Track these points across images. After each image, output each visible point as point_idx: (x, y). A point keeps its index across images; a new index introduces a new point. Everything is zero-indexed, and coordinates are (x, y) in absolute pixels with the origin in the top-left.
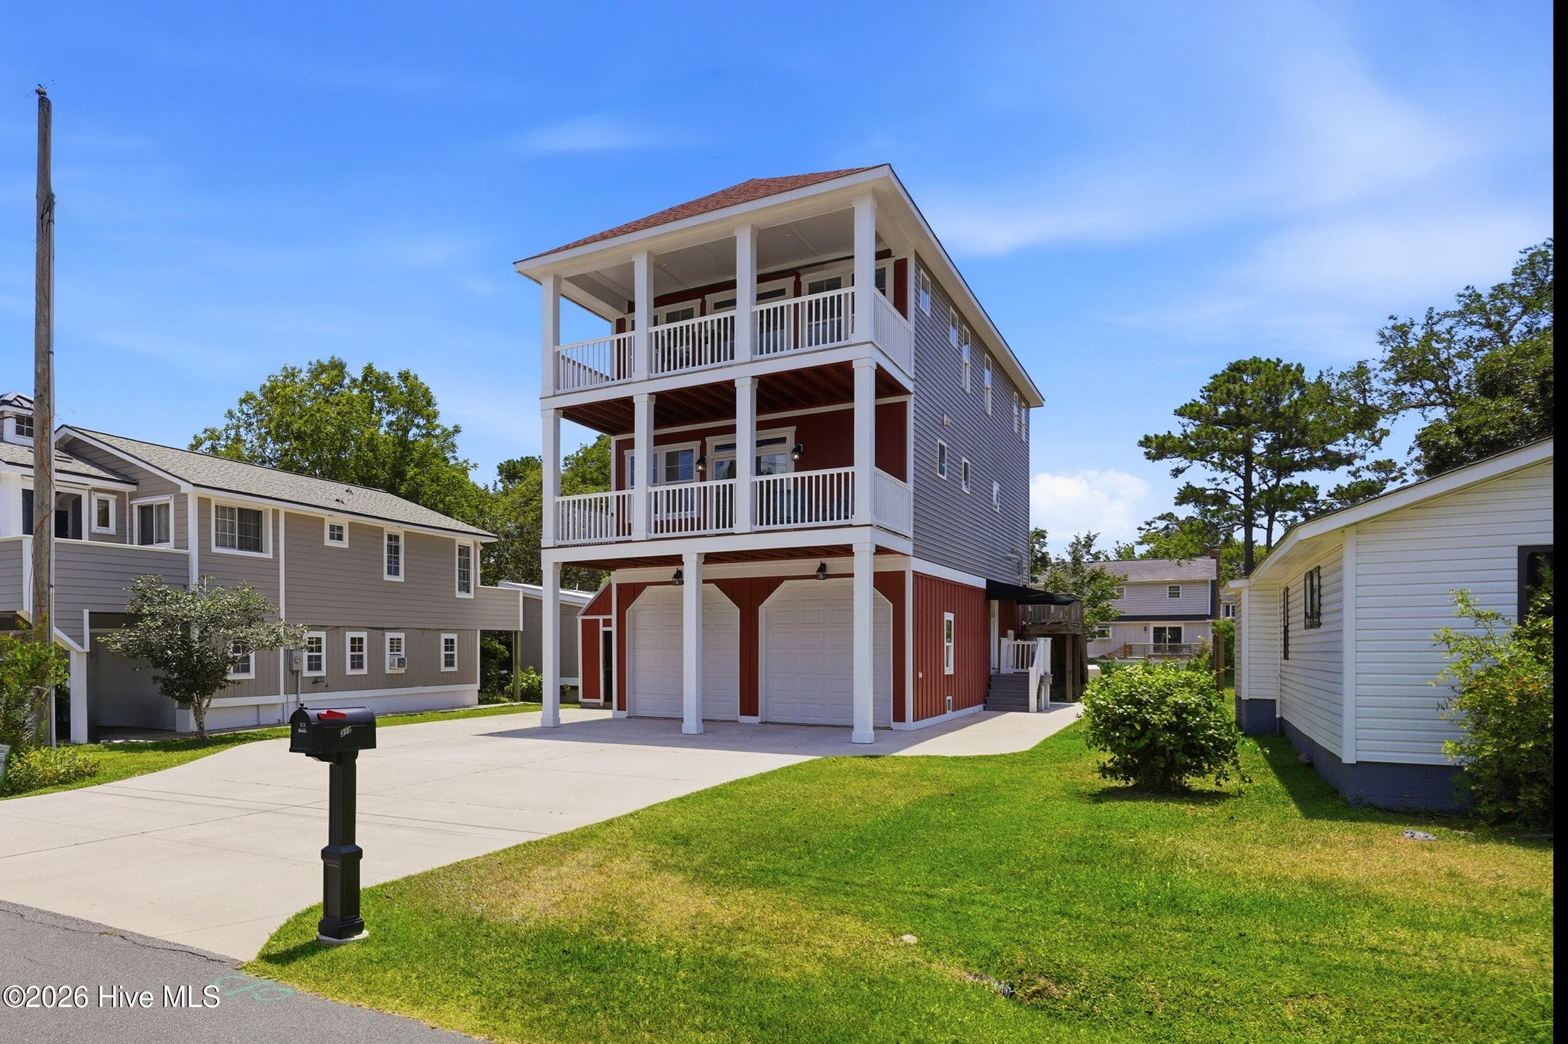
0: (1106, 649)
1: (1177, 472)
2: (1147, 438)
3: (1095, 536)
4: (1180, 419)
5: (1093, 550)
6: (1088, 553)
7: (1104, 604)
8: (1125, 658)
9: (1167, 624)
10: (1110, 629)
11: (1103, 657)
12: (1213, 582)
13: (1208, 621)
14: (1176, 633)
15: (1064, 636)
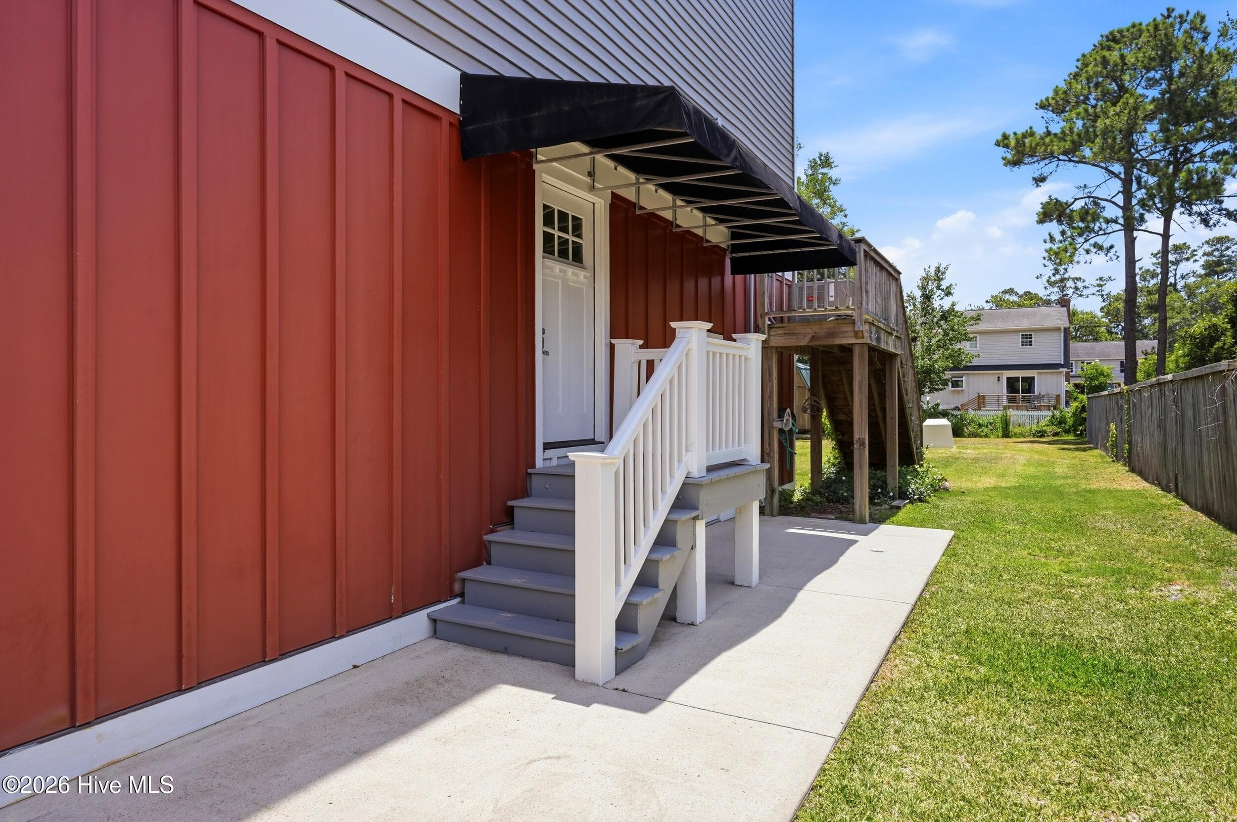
0: (958, 401)
1: (1040, 180)
2: (1005, 137)
3: (946, 268)
4: (1042, 112)
5: (944, 284)
6: (938, 288)
7: (958, 346)
8: (979, 409)
9: (1020, 374)
10: (964, 379)
11: (957, 409)
12: (1065, 329)
13: (1061, 370)
14: (1029, 382)
15: (847, 350)
